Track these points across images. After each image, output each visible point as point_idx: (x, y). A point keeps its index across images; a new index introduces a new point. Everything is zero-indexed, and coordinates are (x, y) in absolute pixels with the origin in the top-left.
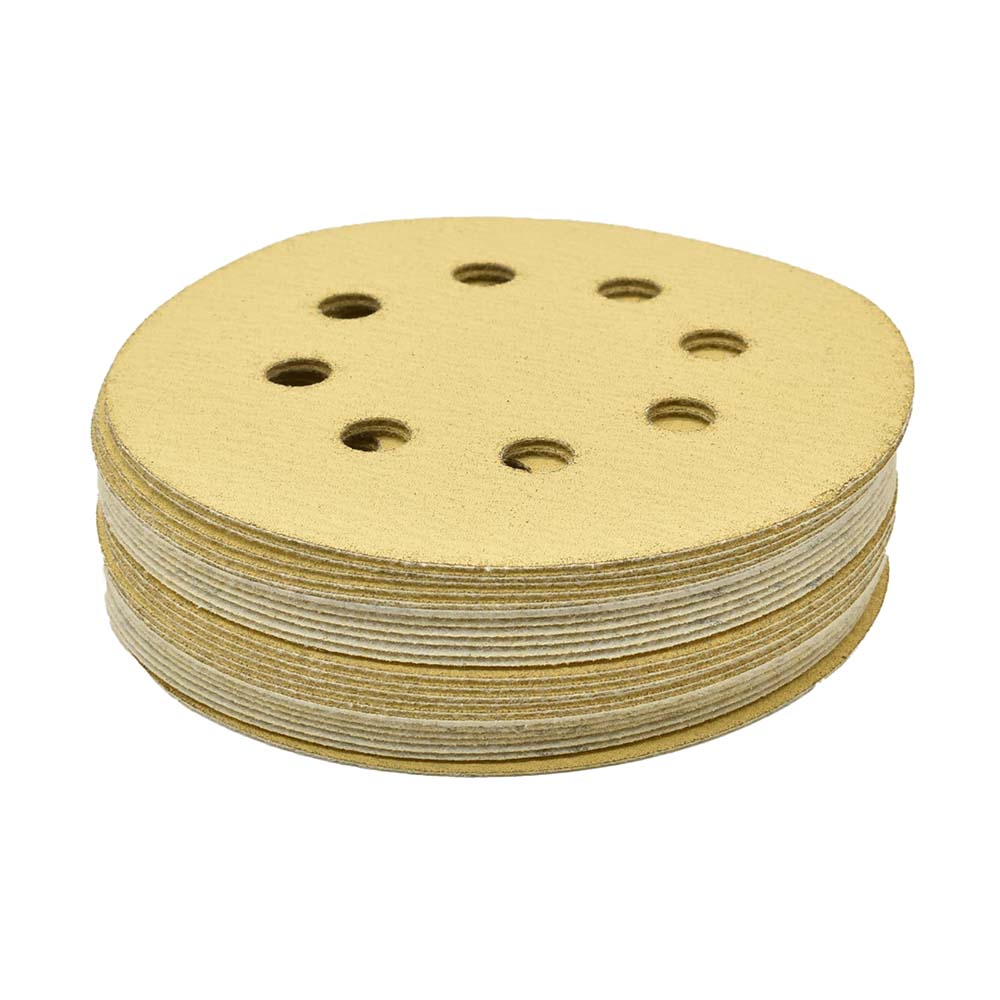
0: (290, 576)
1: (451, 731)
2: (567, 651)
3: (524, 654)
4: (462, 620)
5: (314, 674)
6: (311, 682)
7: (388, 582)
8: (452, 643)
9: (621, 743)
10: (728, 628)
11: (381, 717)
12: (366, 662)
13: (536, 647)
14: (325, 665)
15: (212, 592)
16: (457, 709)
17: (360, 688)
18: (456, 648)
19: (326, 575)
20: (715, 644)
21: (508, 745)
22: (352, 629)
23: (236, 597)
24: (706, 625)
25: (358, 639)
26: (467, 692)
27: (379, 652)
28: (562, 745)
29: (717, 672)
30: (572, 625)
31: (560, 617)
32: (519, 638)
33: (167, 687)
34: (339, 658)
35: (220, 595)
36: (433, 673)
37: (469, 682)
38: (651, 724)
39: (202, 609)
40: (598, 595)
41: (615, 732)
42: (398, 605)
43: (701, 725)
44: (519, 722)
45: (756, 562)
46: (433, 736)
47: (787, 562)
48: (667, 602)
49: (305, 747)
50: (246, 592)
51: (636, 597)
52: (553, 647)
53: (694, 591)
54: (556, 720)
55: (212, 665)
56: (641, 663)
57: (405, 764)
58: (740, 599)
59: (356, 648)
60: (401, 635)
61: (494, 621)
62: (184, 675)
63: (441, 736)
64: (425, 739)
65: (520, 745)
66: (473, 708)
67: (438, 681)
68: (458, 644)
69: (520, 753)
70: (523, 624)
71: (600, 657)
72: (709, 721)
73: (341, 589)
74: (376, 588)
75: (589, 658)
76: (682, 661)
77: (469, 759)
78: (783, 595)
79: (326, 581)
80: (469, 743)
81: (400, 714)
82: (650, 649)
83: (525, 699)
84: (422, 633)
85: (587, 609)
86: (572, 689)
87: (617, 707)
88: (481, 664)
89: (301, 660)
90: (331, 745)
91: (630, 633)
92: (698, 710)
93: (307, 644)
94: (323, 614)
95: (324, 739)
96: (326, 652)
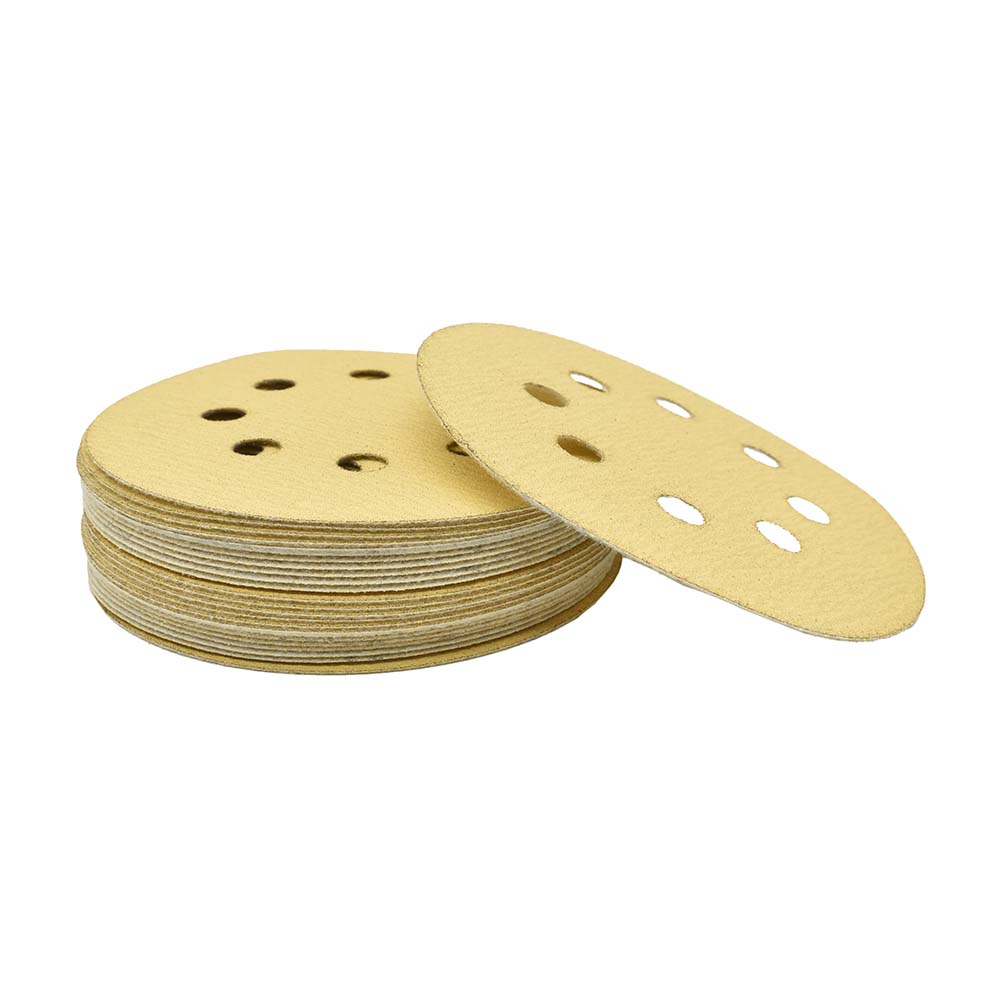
0: (170, 520)
1: (283, 639)
2: (364, 583)
3: (333, 583)
4: (289, 556)
5: (188, 594)
6: (186, 601)
7: (234, 524)
8: (281, 573)
9: (407, 655)
10: (487, 576)
11: (232, 627)
12: (222, 586)
13: (342, 579)
14: (194, 588)
15: (127, 537)
16: (285, 622)
17: (218, 605)
18: (284, 576)
19: (194, 519)
20: (476, 587)
21: (324, 652)
22: (213, 561)
23: (139, 539)
24: (469, 572)
25: (217, 568)
26: (290, 609)
27: (231, 579)
28: (363, 654)
29: (478, 607)
30: (368, 564)
31: (359, 557)
32: (330, 571)
33: (106, 610)
34: (203, 583)
35: (131, 539)
36: (267, 595)
37: (293, 602)
38: (430, 643)
39: (122, 551)
40: (385, 540)
41: (404, 647)
42: (241, 542)
43: (468, 647)
44: (330, 634)
45: (507, 528)
46: (268, 643)
47: (533, 534)
48: (439, 552)
49: (184, 650)
50: (147, 536)
51: (415, 545)
52: (355, 579)
53: (460, 545)
54: (356, 634)
55: (127, 590)
56: (419, 596)
57: (252, 664)
58: (496, 556)
59: (216, 576)
60: (246, 566)
61: (311, 557)
62: (114, 600)
63: (276, 644)
64: (265, 645)
65: (332, 652)
66: (296, 622)
67: (270, 601)
68: (286, 573)
69: (332, 658)
70: (332, 561)
71: (388, 589)
72: (475, 645)
73: (203, 529)
74: (226, 528)
75: (381, 590)
76: (451, 596)
77: (296, 661)
78: (530, 557)
79: (193, 523)
80: (295, 649)
81: (244, 625)
82: (426, 586)
83: (333, 617)
84: (259, 564)
85: (378, 552)
86: (368, 611)
87: (401, 627)
88: (302, 589)
89: (179, 585)
90: (202, 648)
91: (412, 572)
92: (466, 636)
93: (183, 572)
94: (194, 550)
95: (198, 644)
96: (197, 578)
